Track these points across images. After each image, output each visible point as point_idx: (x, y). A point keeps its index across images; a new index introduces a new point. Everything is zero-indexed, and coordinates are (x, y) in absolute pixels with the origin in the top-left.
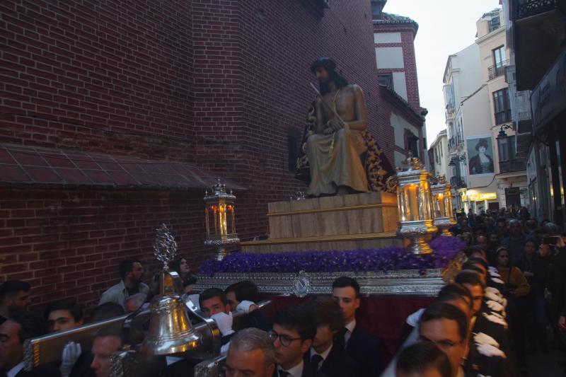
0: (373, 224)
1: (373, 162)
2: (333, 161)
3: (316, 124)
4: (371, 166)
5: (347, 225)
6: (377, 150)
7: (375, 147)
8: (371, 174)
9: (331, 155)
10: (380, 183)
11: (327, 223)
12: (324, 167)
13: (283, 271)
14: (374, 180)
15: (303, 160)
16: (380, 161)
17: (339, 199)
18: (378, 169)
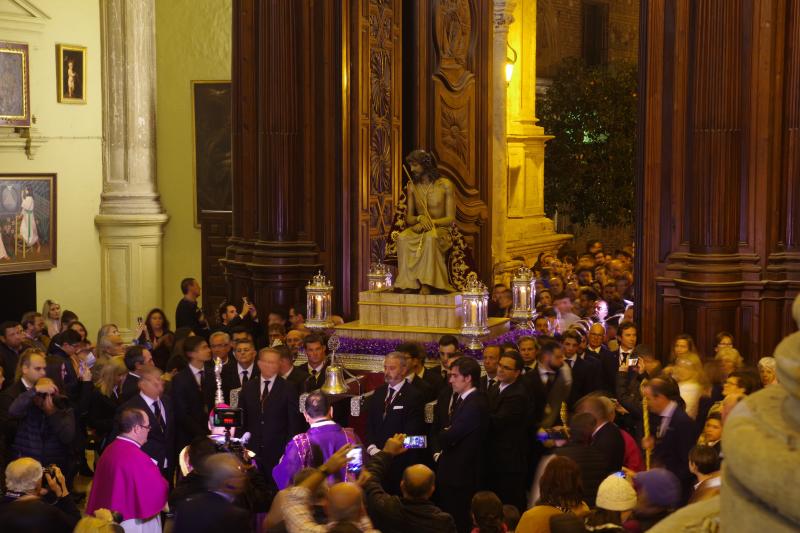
0: (447, 321)
1: (457, 256)
2: (419, 261)
3: (407, 212)
4: (455, 260)
5: (427, 320)
6: (462, 245)
7: (460, 241)
8: (453, 268)
9: (418, 255)
10: (461, 278)
11: (410, 315)
12: (411, 265)
13: (374, 354)
14: (456, 274)
15: (392, 249)
16: (464, 255)
17: (421, 298)
18: (460, 264)
